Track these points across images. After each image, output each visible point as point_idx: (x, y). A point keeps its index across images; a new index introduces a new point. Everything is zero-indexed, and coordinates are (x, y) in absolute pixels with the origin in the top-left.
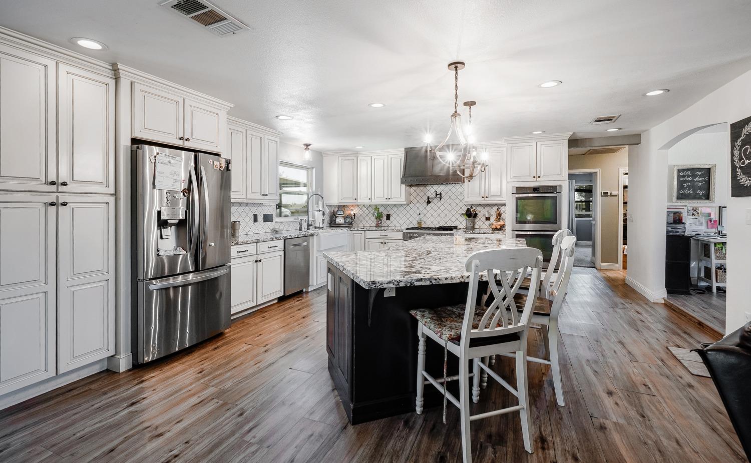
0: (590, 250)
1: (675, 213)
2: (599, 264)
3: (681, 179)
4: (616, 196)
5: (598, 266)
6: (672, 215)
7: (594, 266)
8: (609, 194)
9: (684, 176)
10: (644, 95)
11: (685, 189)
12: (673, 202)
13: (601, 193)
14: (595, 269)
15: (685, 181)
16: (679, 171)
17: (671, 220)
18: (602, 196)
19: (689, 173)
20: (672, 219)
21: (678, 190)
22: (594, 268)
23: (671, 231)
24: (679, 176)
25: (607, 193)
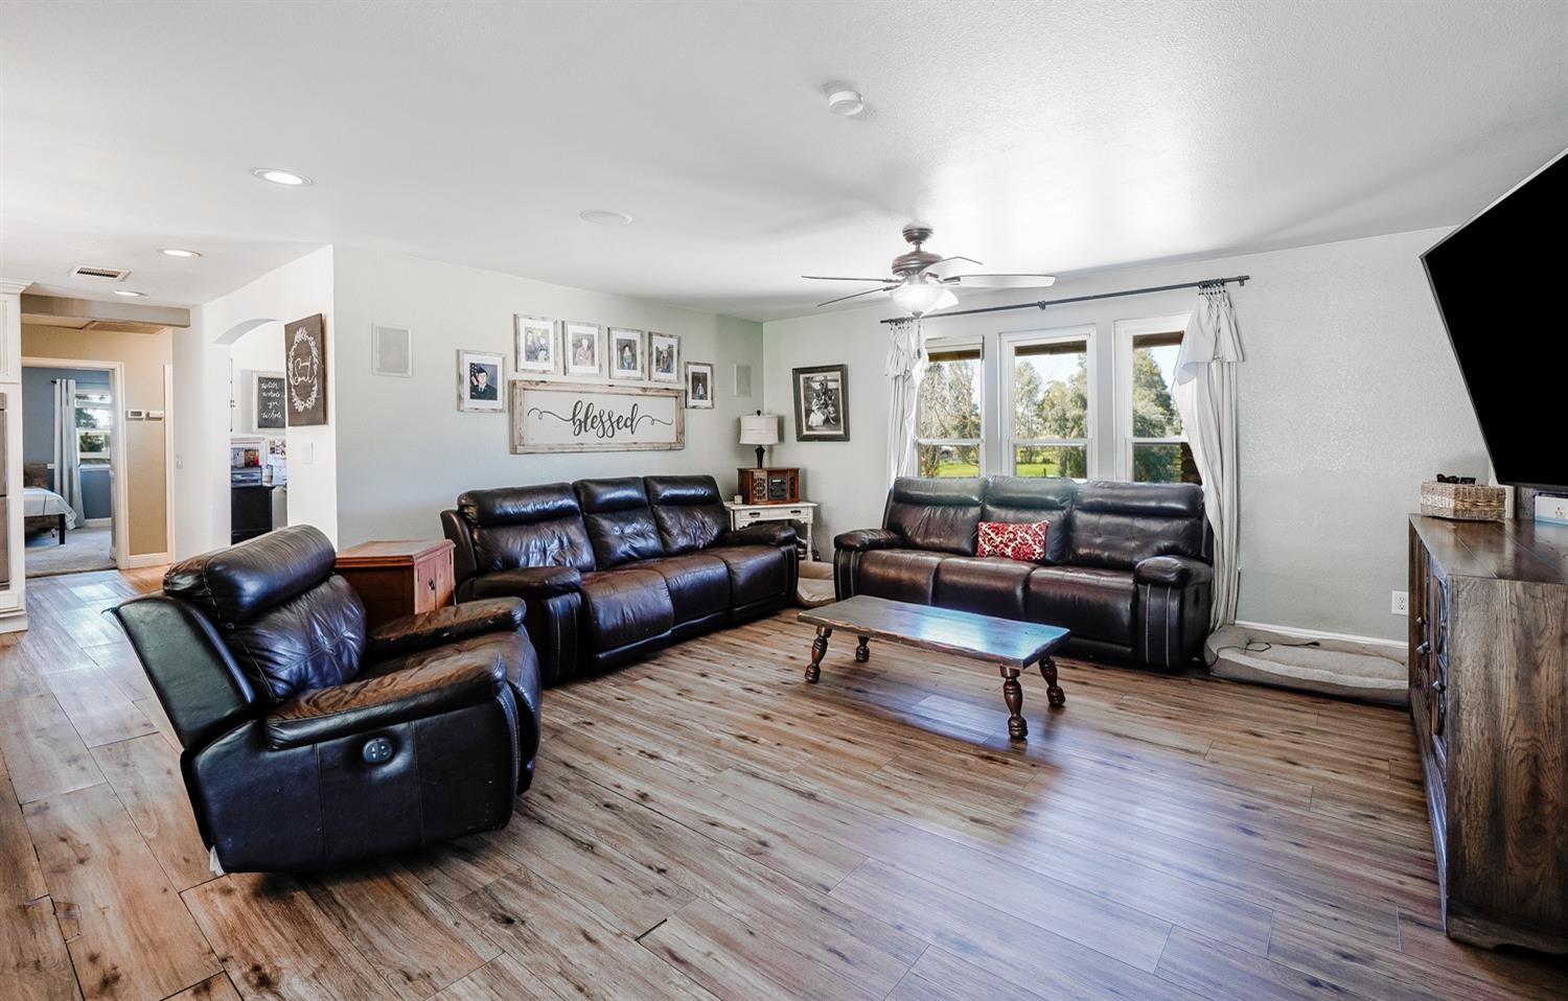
0: (108, 535)
1: (247, 451)
2: (126, 559)
3: (264, 394)
4: (160, 419)
5: (122, 564)
6: (242, 453)
7: (114, 565)
8: (144, 416)
9: (268, 390)
10: (161, 251)
11: (271, 410)
12: (252, 433)
13: (127, 412)
14: (116, 571)
15: (270, 399)
16: (261, 380)
17: (241, 461)
18: (128, 419)
19: (275, 385)
20: (243, 462)
21: (260, 412)
22: (115, 568)
23: (241, 481)
24: (260, 390)
25: (140, 414)
